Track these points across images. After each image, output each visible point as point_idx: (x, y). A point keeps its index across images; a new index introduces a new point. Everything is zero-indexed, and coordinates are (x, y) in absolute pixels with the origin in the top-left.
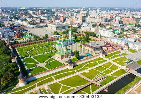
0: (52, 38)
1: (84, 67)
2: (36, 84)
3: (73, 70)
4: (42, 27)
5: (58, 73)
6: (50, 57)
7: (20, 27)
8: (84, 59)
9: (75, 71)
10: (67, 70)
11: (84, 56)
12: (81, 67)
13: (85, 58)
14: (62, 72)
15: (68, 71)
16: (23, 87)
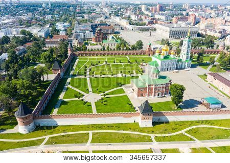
0: (150, 49)
1: (183, 131)
2: (47, 137)
3: (148, 132)
4: (148, 30)
5: (110, 126)
6: (120, 85)
7: (109, 26)
8: (195, 109)
9: (152, 136)
10: (134, 126)
11: (200, 103)
12: (175, 129)
13: (200, 108)
14: (119, 126)
15: (134, 130)
16: (20, 135)
